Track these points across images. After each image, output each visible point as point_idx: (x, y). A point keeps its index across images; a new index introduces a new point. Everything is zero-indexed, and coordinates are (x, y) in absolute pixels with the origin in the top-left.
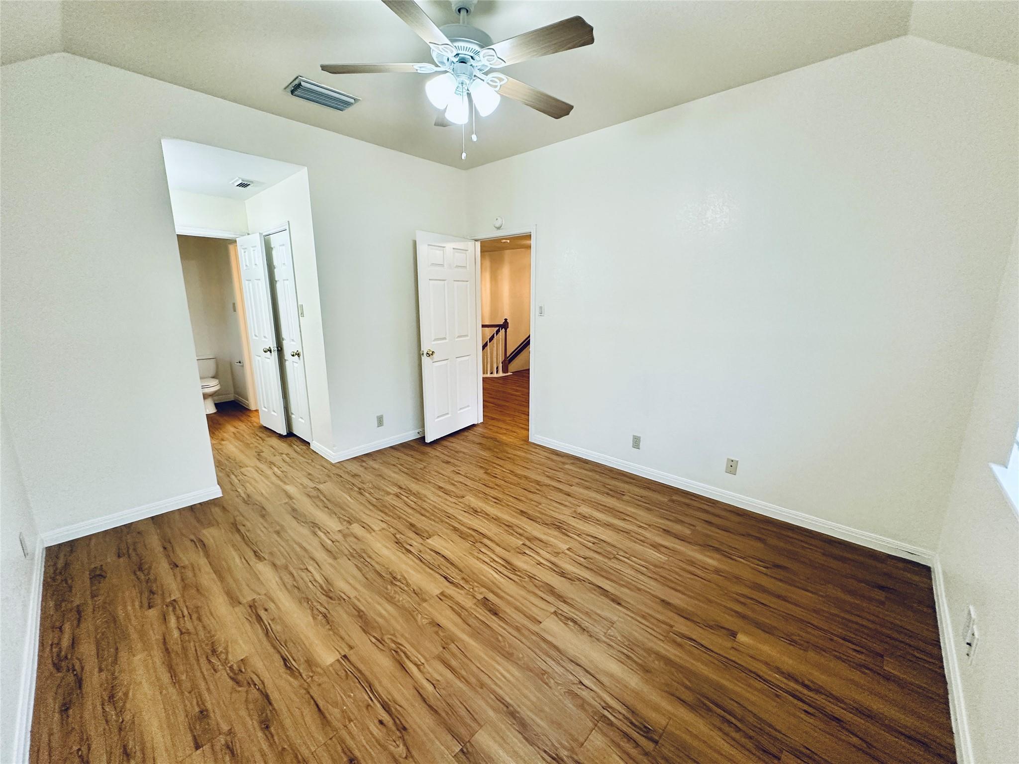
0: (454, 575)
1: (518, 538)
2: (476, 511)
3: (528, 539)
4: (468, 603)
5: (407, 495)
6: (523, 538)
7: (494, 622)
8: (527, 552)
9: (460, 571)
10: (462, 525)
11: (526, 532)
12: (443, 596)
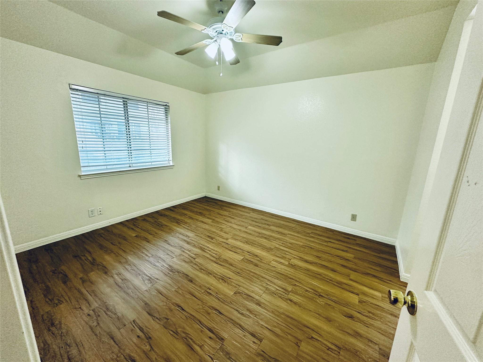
0: (225, 245)
1: (197, 262)
2: (223, 280)
3: (192, 262)
4: (217, 238)
5: (277, 291)
6: (194, 262)
7: (209, 234)
8: (194, 255)
9: (223, 246)
10: (228, 268)
11: (192, 266)
12: (227, 239)
